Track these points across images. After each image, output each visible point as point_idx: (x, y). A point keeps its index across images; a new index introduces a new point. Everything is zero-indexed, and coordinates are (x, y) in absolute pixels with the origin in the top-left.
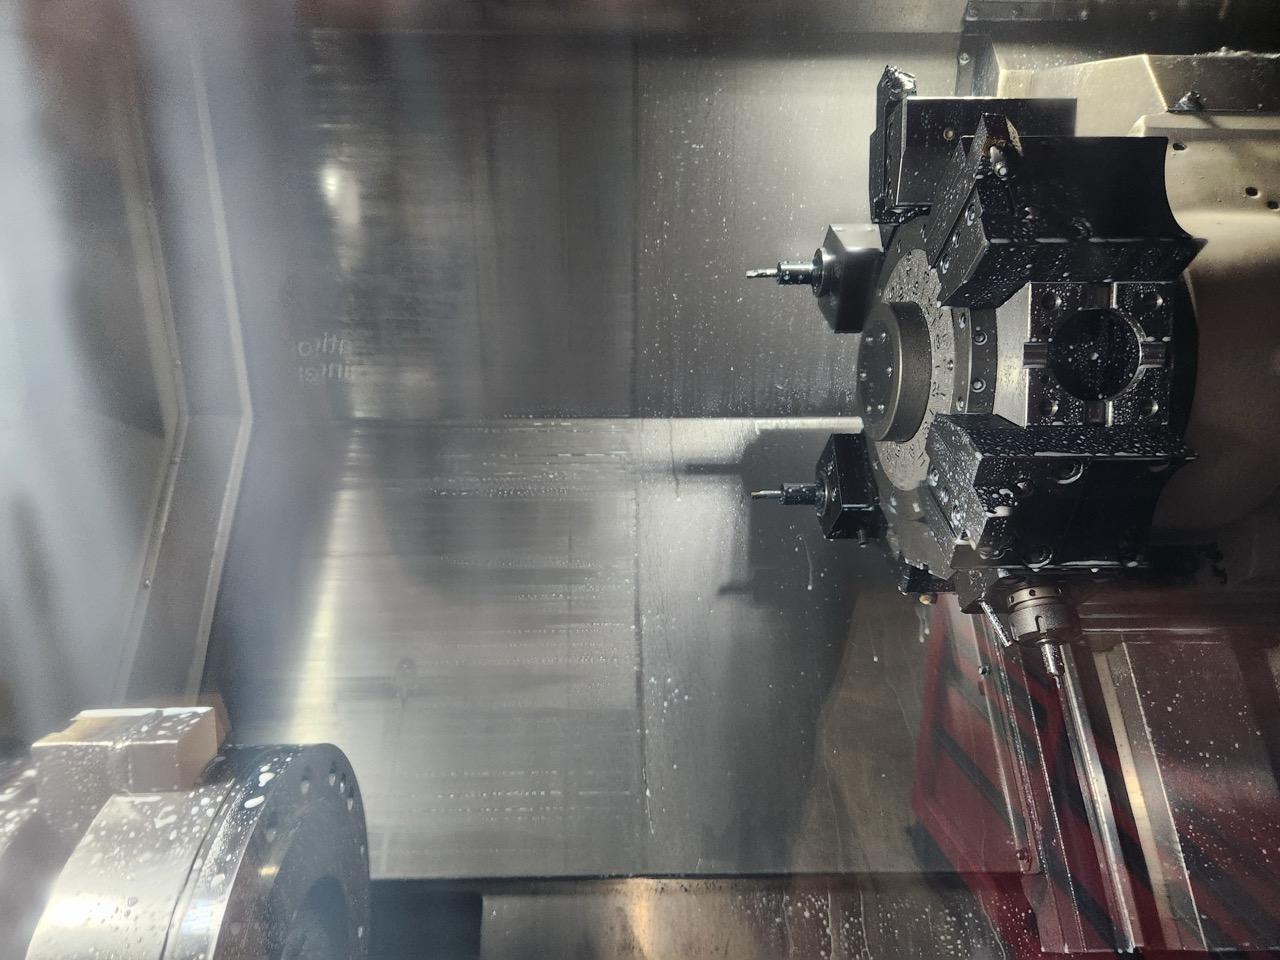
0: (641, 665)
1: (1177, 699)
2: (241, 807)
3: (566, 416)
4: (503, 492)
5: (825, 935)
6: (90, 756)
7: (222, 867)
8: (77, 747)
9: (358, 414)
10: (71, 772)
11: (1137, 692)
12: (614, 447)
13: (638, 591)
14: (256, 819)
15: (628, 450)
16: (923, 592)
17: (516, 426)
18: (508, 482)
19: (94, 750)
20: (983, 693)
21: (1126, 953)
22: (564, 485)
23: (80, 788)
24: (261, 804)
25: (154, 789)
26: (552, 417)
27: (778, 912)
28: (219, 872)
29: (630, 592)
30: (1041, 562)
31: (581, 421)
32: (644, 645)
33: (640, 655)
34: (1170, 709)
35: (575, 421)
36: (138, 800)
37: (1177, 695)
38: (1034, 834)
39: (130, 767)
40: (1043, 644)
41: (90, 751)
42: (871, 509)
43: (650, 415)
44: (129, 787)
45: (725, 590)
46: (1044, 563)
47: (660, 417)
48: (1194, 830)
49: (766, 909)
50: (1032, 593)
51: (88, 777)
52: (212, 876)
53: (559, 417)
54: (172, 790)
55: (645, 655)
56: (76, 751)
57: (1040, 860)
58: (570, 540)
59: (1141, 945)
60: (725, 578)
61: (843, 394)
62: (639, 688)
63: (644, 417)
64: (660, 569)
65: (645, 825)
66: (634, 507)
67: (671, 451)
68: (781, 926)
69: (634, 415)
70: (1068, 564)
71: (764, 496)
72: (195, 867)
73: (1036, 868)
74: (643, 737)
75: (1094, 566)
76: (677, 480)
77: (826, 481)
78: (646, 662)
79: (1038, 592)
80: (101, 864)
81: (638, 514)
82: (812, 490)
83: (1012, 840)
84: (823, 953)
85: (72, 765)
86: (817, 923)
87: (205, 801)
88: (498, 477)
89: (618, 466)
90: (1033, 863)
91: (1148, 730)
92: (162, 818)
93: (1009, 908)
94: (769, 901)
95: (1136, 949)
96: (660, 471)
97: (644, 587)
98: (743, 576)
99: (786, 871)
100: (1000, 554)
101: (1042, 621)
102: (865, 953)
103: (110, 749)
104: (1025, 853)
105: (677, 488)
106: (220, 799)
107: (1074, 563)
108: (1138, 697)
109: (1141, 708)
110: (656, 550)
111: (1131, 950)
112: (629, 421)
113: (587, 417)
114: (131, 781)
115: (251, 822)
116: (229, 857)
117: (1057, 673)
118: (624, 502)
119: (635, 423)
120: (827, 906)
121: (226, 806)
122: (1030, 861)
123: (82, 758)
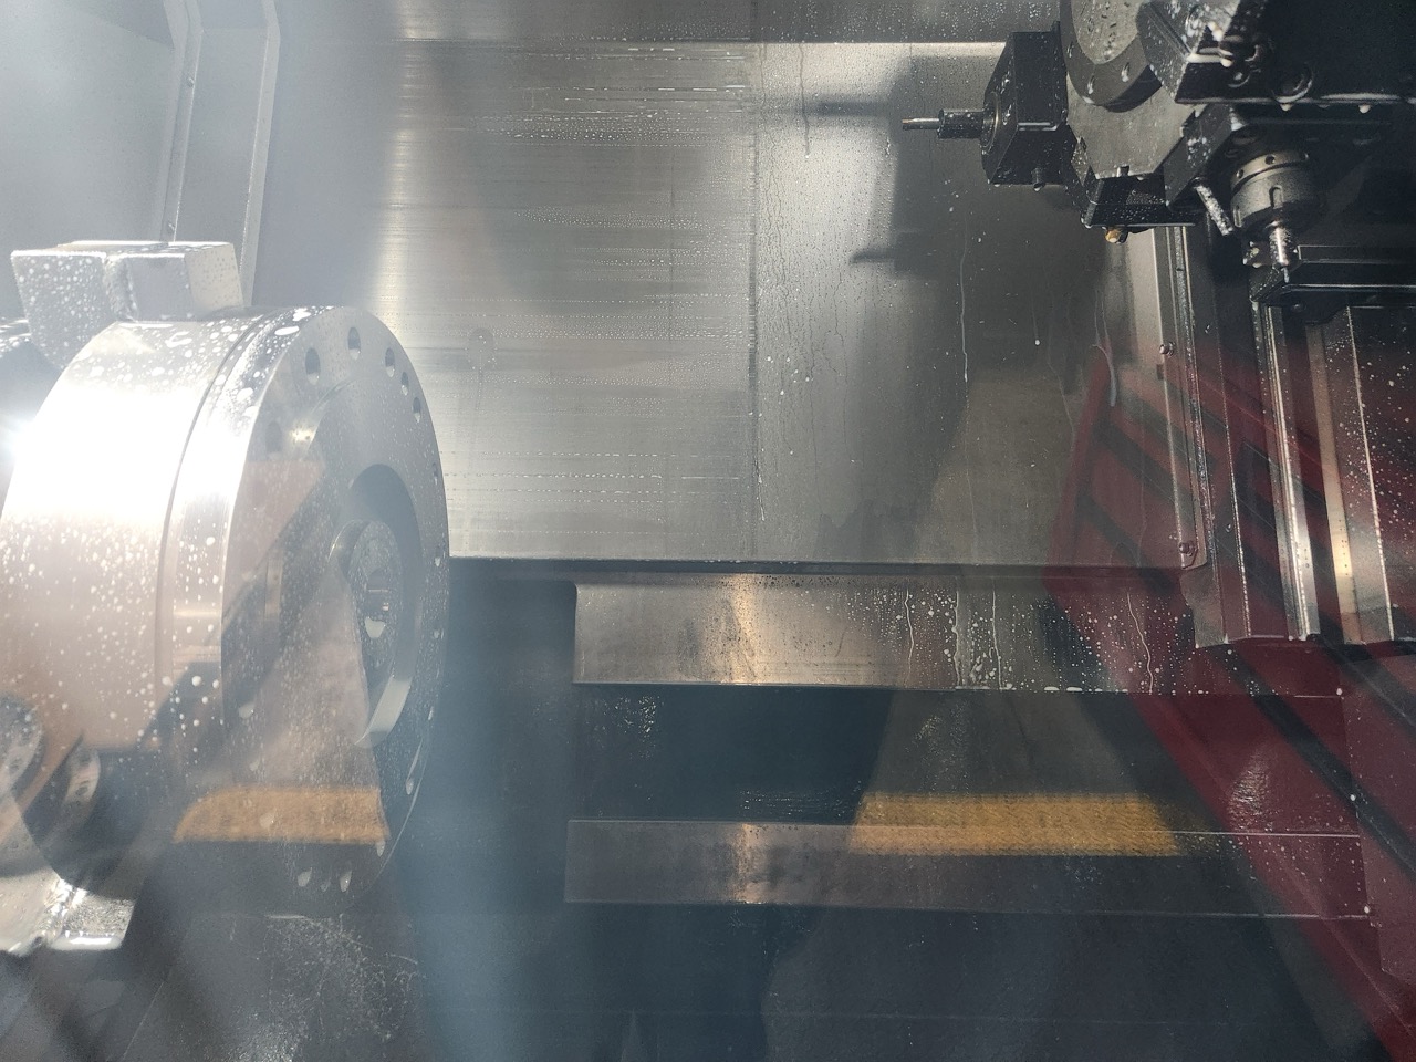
0: (755, 341)
1: (1401, 372)
2: (271, 334)
3: (668, 41)
4: (590, 136)
5: (950, 632)
6: (81, 271)
7: (248, 381)
8: (62, 258)
9: (412, 34)
10: (59, 291)
11: (1356, 363)
12: (729, 79)
13: (753, 258)
14: (289, 343)
15: (746, 83)
16: (1111, 226)
17: (606, 51)
18: (595, 122)
19: (84, 262)
20: (1160, 377)
21: (1297, 641)
22: (666, 127)
23: (73, 312)
24: (295, 333)
25: (164, 317)
26: (650, 40)
27: (899, 610)
28: (246, 386)
29: (744, 260)
30: (1295, 94)
31: (687, 46)
32: (760, 320)
33: (754, 331)
34: (1391, 384)
35: (680, 46)
36: (145, 326)
37: (1404, 368)
38: (1205, 523)
39: (131, 287)
40: (1275, 227)
41: (80, 263)
42: (1055, 128)
43: (776, 39)
44: (132, 312)
45: (860, 257)
46: (1298, 96)
47: (788, 40)
48: (1398, 516)
49: (886, 606)
50: (1269, 161)
51: (82, 298)
52: (239, 389)
53: (659, 40)
54: (185, 319)
55: (760, 331)
56: (60, 263)
57: (1208, 551)
58: (673, 195)
59: (1318, 632)
60: (861, 241)
61: (1026, 8)
62: (753, 367)
63: (767, 40)
64: (783, 231)
65: (755, 512)
66: (752, 155)
67: (801, 85)
68: (901, 624)
69: (754, 39)
70: (1331, 97)
71: (917, 126)
72: (217, 383)
73: (1201, 560)
74: (755, 419)
75: (1365, 102)
76: (807, 122)
77: (998, 103)
78: (761, 340)
79: (1278, 159)
80: (104, 376)
81: (756, 164)
82: (979, 117)
83: (1176, 535)
84: (946, 652)
85: (59, 283)
86: (942, 622)
87: (227, 329)
88: (583, 116)
89: (733, 103)
90: (1199, 555)
91: (1362, 406)
92: (174, 340)
93: (1160, 611)
94: (890, 599)
95: (1309, 637)
96: (787, 111)
97: (762, 252)
98: (884, 240)
99: (912, 561)
100: (1244, 78)
101: (1277, 194)
102: (994, 652)
103: (103, 262)
104: (1190, 547)
105: (807, 133)
106: (244, 328)
107: (1339, 96)
108: (1356, 368)
109: (1357, 381)
110: (777, 209)
111: (1303, 638)
112: (749, 46)
113: (696, 40)
114: (134, 305)
115: (283, 346)
116: (257, 374)
117: (1287, 263)
118: (739, 149)
119: (758, 47)
120: (955, 605)
121: (252, 334)
122: (1195, 554)
123: (71, 274)
